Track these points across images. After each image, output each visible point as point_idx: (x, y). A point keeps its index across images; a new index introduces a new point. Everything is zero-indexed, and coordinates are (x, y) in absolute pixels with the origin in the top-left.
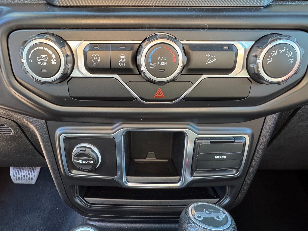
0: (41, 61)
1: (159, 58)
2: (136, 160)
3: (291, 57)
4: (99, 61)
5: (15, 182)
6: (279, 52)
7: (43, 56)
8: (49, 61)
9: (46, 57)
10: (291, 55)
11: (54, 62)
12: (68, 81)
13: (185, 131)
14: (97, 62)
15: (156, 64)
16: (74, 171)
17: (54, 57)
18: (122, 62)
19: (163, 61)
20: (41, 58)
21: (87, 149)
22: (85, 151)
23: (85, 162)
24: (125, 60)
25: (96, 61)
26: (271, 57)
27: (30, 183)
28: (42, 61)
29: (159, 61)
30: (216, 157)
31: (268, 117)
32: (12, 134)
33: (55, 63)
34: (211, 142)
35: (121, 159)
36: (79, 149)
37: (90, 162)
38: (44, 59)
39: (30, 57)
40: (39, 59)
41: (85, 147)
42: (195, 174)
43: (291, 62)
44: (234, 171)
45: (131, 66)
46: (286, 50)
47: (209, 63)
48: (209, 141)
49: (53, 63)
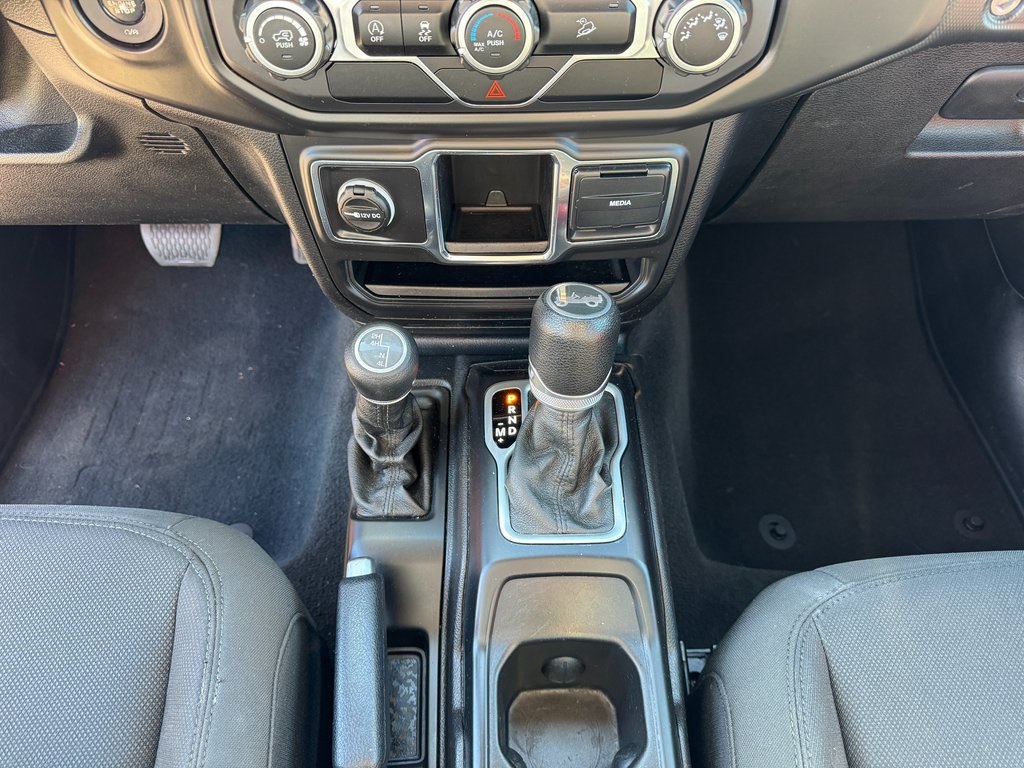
0: (281, 41)
1: (490, 34)
2: (464, 209)
3: (722, 29)
4: (382, 33)
5: (162, 262)
6: (701, 20)
7: (285, 33)
8: (296, 41)
9: (289, 34)
10: (722, 25)
11: (304, 42)
12: (327, 70)
13: (553, 152)
14: (379, 35)
15: (486, 44)
16: (343, 233)
17: (303, 32)
18: (423, 35)
19: (497, 38)
20: (281, 36)
21: (367, 192)
22: (363, 195)
23: (365, 216)
24: (429, 31)
25: (376, 34)
26: (688, 29)
27: (202, 263)
28: (284, 41)
29: (491, 38)
30: (612, 204)
31: (717, 123)
32: (184, 152)
33: (307, 44)
34: (602, 175)
35: (432, 207)
36: (351, 191)
37: (375, 216)
38: (285, 37)
39: (260, 34)
40: (277, 37)
41: (363, 187)
42: (574, 238)
43: (722, 37)
44: (652, 228)
45: (443, 43)
46: (714, 17)
47: (583, 34)
48: (598, 173)
49: (302, 44)
